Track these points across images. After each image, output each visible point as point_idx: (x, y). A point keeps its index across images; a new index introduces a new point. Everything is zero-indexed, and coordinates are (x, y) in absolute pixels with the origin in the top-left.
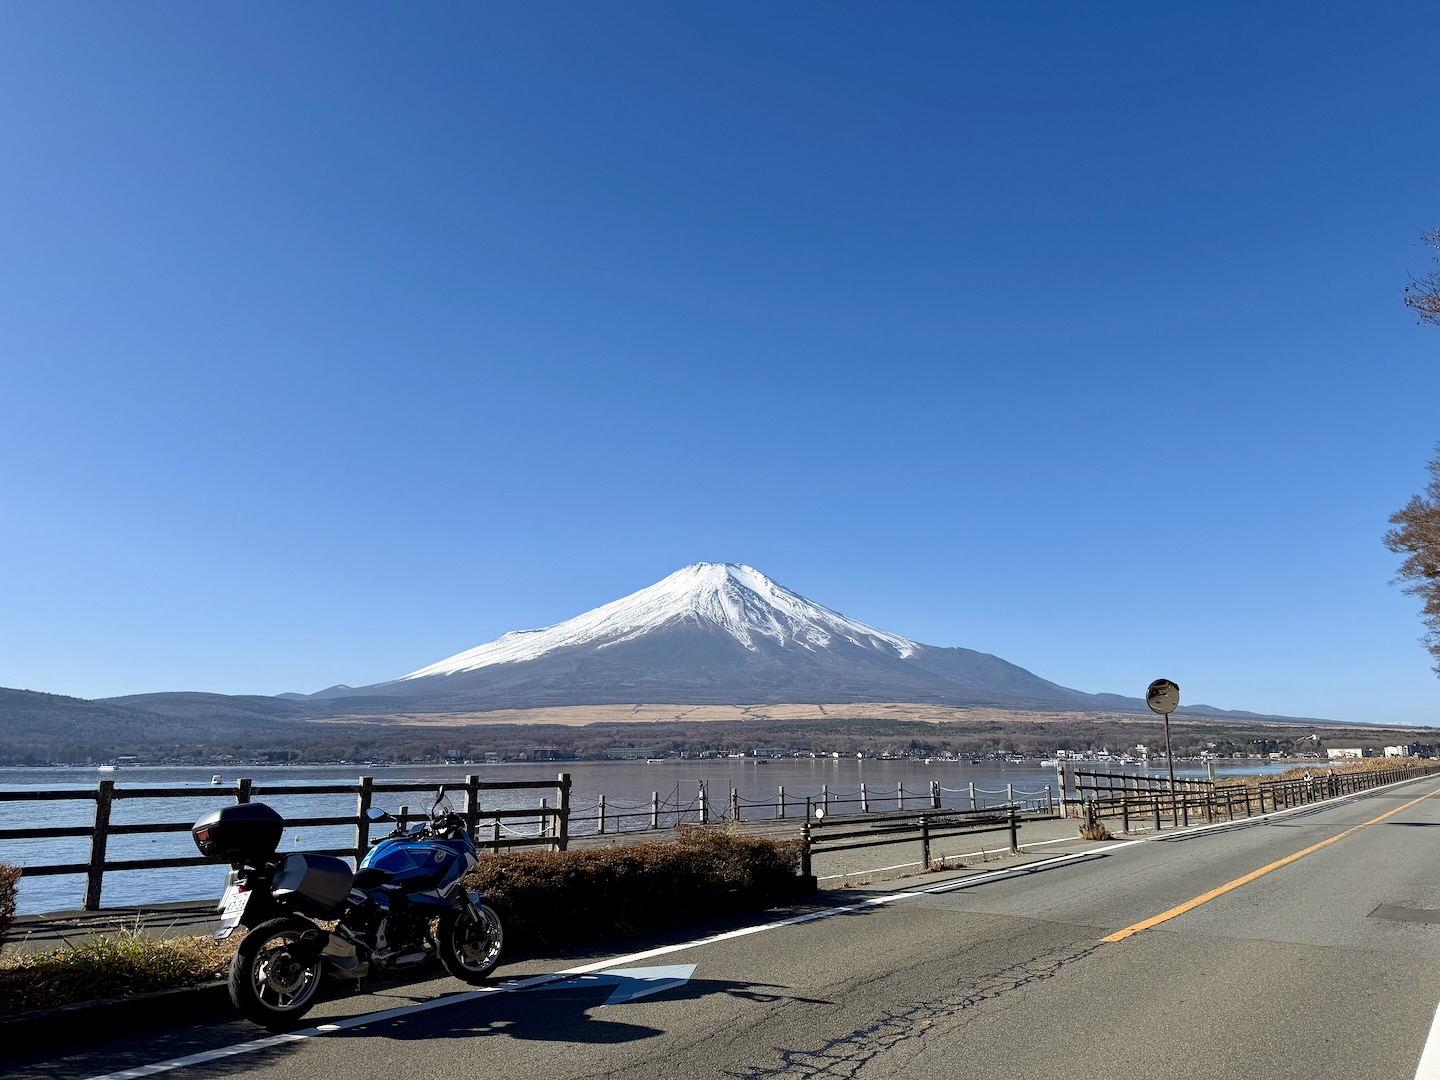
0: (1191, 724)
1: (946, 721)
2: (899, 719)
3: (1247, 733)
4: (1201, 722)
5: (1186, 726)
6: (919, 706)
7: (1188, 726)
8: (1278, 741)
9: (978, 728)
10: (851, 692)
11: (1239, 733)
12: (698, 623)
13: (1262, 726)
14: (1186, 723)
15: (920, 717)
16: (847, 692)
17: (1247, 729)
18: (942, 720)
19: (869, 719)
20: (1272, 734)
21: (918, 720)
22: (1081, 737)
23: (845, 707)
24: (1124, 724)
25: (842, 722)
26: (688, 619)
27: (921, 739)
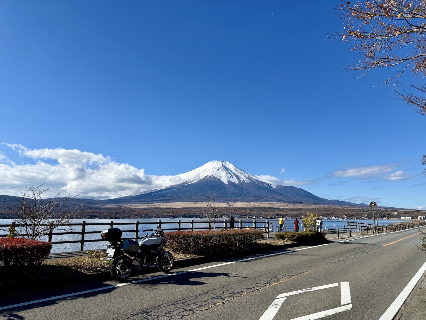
2: (273, 207)
3: (376, 212)
4: (363, 208)
6: (278, 203)
8: (386, 214)
9: (296, 210)
10: (258, 199)
12: (213, 178)
13: (381, 210)
14: (358, 209)
15: (279, 206)
16: (257, 199)
18: (285, 207)
19: (264, 207)
20: (384, 212)
22: (327, 213)
23: (256, 203)
24: (340, 209)
25: (256, 208)
26: (210, 177)
27: (279, 213)
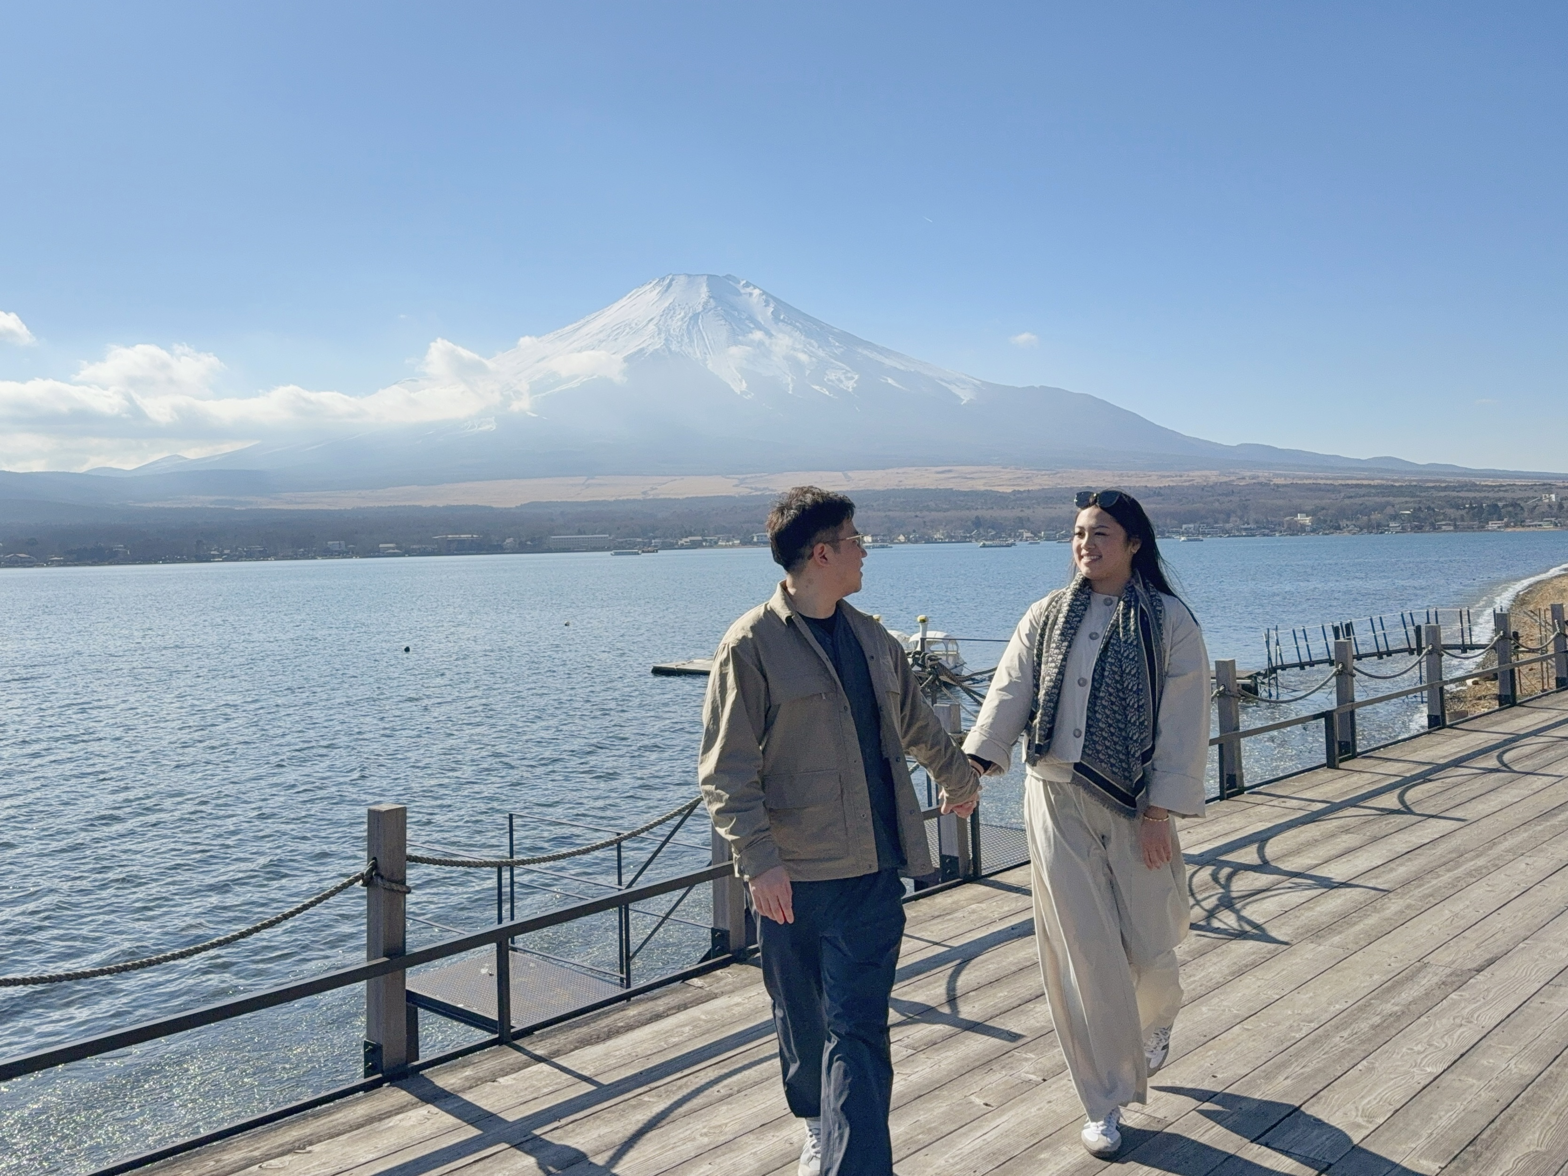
0: (1372, 483)
1: (1022, 489)
2: (956, 488)
3: (1455, 494)
4: (1388, 480)
5: (1365, 486)
7: (1370, 486)
8: (1500, 504)
10: (888, 454)
11: (1442, 494)
12: (670, 360)
13: (1476, 485)
14: (1365, 482)
15: (984, 485)
17: (1454, 489)
18: (1017, 488)
19: (913, 490)
20: (1491, 495)
21: (982, 488)
22: (1217, 504)
23: (879, 473)
24: (1278, 486)
25: (875, 494)
27: (986, 514)
